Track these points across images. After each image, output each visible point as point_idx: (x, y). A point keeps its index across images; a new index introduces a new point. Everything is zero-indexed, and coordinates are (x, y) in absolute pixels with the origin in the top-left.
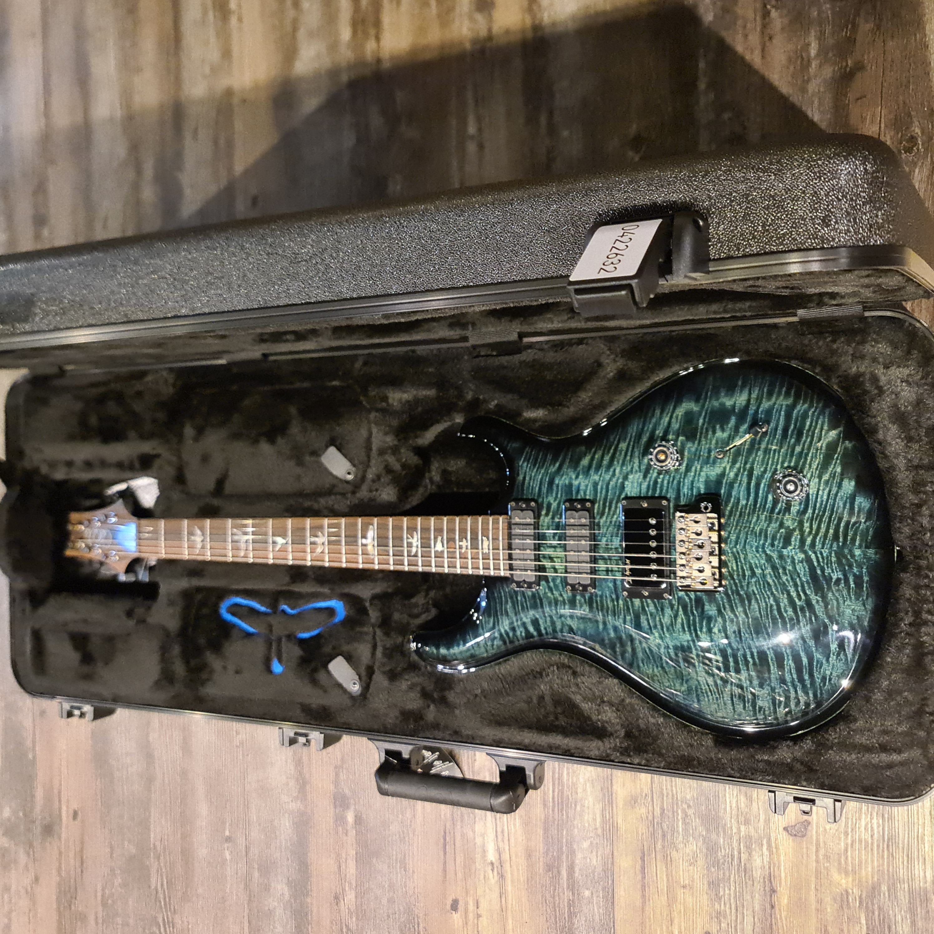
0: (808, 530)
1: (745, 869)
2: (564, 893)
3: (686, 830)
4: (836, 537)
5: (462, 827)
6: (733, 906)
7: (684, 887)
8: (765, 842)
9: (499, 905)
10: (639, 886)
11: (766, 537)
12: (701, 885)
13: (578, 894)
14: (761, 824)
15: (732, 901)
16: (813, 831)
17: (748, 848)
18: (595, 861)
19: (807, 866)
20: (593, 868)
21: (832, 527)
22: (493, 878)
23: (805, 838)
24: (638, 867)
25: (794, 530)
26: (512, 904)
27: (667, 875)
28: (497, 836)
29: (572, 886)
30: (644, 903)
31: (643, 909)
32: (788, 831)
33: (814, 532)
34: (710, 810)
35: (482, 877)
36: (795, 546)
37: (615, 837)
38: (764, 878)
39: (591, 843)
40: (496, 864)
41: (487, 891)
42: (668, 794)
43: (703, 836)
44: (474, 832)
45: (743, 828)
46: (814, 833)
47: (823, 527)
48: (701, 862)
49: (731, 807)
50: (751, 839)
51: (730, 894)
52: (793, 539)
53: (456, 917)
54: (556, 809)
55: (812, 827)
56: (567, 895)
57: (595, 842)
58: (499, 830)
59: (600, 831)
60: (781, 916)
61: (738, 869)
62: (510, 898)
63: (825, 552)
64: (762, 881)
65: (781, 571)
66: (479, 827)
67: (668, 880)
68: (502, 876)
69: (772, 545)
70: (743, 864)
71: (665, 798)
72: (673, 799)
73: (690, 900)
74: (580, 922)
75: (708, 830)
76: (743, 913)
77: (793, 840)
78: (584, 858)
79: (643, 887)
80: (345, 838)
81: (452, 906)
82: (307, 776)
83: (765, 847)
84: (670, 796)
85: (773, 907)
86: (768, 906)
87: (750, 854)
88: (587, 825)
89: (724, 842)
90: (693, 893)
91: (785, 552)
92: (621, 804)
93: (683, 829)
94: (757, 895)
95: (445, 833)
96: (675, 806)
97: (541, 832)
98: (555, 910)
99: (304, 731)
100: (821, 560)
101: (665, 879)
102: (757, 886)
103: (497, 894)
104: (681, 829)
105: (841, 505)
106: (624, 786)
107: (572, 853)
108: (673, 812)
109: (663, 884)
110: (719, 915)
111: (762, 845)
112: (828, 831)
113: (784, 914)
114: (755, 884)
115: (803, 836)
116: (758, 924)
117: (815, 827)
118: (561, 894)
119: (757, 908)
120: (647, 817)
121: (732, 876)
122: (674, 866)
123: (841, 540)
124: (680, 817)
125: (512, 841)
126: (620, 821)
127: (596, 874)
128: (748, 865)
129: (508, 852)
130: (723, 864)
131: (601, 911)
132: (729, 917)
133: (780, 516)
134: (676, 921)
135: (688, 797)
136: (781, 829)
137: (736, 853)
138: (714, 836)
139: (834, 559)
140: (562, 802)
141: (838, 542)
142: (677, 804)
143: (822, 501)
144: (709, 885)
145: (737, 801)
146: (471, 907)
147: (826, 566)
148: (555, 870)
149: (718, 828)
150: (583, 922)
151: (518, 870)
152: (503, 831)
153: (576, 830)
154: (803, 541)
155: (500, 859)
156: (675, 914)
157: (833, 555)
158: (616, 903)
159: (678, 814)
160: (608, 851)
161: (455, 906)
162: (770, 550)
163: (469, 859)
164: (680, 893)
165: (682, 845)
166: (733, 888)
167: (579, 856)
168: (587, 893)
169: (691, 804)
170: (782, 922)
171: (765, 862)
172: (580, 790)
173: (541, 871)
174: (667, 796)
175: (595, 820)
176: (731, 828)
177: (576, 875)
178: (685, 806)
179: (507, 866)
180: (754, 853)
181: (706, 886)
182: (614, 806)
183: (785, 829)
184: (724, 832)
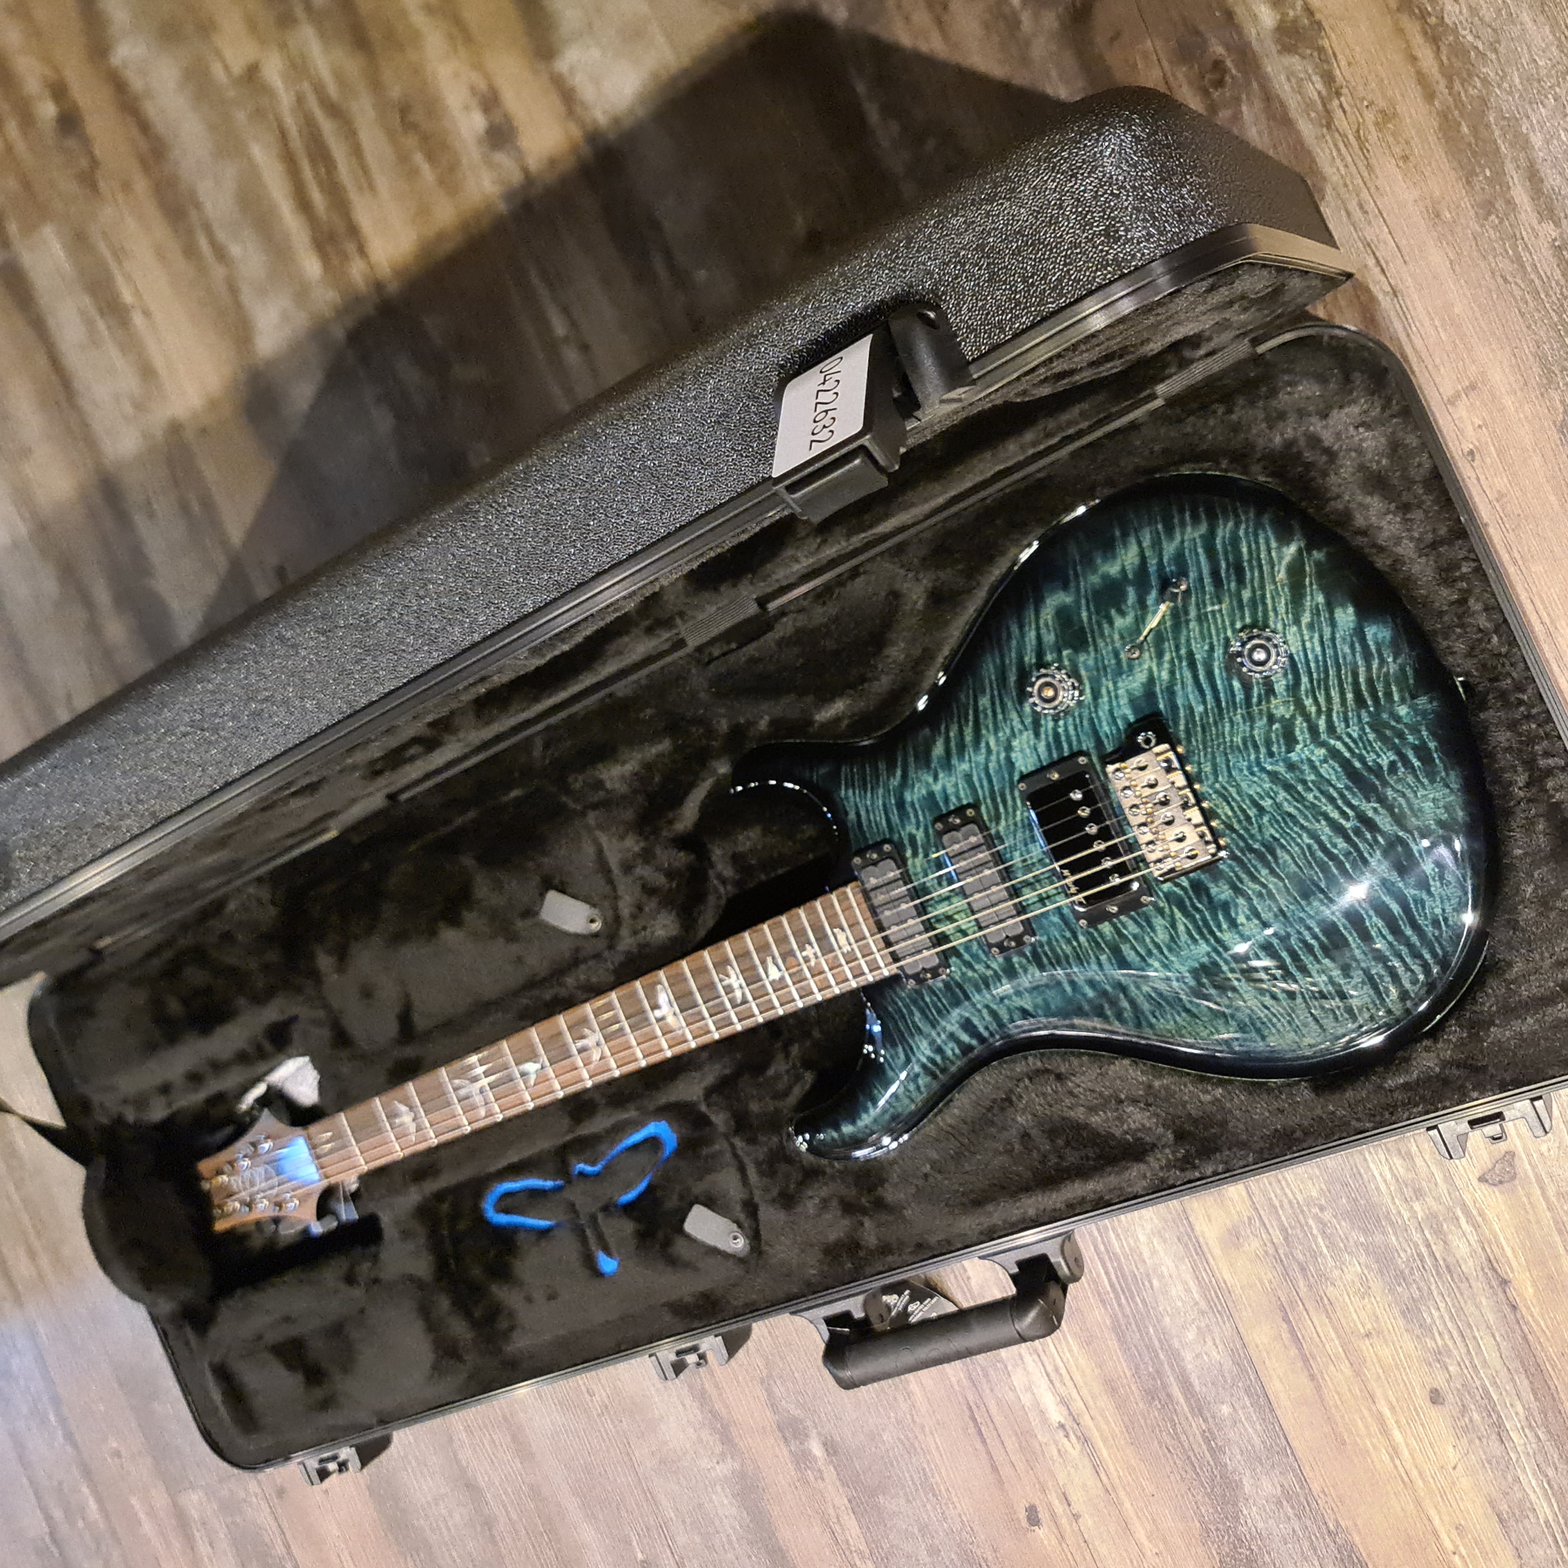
0: (1313, 709)
1: (1448, 1267)
2: (1191, 1426)
3: (1332, 1246)
4: (1360, 701)
5: (992, 1390)
6: (1455, 1334)
7: (1368, 1335)
8: (1459, 1213)
9: (1100, 1485)
10: (1300, 1364)
11: (1256, 747)
12: (1392, 1321)
13: (1214, 1417)
14: (1443, 1187)
15: (1449, 1324)
16: (1524, 1165)
17: (1439, 1232)
18: (1217, 1355)
19: (1538, 1222)
20: (1218, 1366)
21: (1348, 689)
22: (1073, 1449)
23: (1517, 1182)
24: (1286, 1336)
25: (1293, 717)
26: (1119, 1477)
27: (1334, 1328)
28: (1051, 1381)
29: (1199, 1408)
30: (1318, 1388)
31: (1320, 1397)
32: (1487, 1181)
33: (1324, 709)
34: (1356, 1200)
35: (1055, 1453)
36: (1305, 741)
37: (1230, 1304)
38: (1483, 1269)
39: (1199, 1328)
40: (1069, 1424)
41: (1072, 1471)
42: (1281, 1201)
43: (1362, 1244)
44: (1013, 1389)
45: (1417, 1206)
46: (1528, 1167)
47: (1335, 694)
48: (1376, 1285)
49: (1385, 1181)
50: (1436, 1217)
51: (1442, 1317)
52: (1297, 732)
53: (1041, 1532)
54: (1123, 1301)
55: (1520, 1158)
56: (1196, 1426)
57: (1203, 1325)
58: (1050, 1369)
59: (1203, 1305)
60: (1532, 1316)
61: (1438, 1273)
62: (1112, 1468)
63: (1355, 732)
64: (1481, 1274)
65: (1300, 788)
66: (1018, 1379)
67: (1339, 1337)
68: (1085, 1440)
69: (1271, 754)
70: (1441, 1262)
71: (1281, 1212)
72: (1292, 1207)
73: (1385, 1352)
74: (1234, 1459)
75: (1366, 1232)
76: (1475, 1338)
77: (1502, 1193)
78: (1197, 1356)
79: (1305, 1360)
80: (822, 1485)
81: (1029, 1518)
82: (724, 1412)
83: (1463, 1221)
84: (1287, 1206)
85: (1514, 1308)
86: (1507, 1310)
87: (1445, 1242)
88: (1180, 1304)
89: (1397, 1239)
90: (1386, 1341)
91: (1293, 756)
92: (1217, 1252)
93: (1327, 1247)
94: (1484, 1302)
95: (970, 1408)
96: (1301, 1216)
97: (1113, 1344)
98: (1189, 1457)
99: (689, 1345)
100: (1352, 745)
101: (1333, 1335)
102: (1478, 1285)
103: (1088, 1471)
104: (1325, 1250)
105: (1347, 650)
106: (1210, 1220)
107: (1175, 1356)
108: (1302, 1226)
109: (1334, 1346)
110: (1439, 1355)
111: (1458, 1220)
112: (1546, 1154)
113: (1536, 1311)
114: (1473, 1283)
115: (1514, 1177)
116: (1503, 1345)
117: (1524, 1157)
118: (1187, 1428)
119: (1491, 1318)
120: (1266, 1252)
121: (1433, 1287)
122: (1338, 1309)
123: (1370, 703)
124: (1315, 1231)
125: (1077, 1377)
126: (1227, 1276)
127: (1227, 1375)
128: (1450, 1260)
129: (1078, 1398)
130: (1412, 1274)
131: (1258, 1427)
132: (1455, 1352)
133: (1264, 706)
134: (1378, 1393)
135: (1314, 1194)
136: (1475, 1182)
137: (1423, 1249)
138: (1378, 1238)
139: (1371, 736)
140: (1127, 1284)
141: (1367, 707)
142: (1302, 1211)
143: (1316, 657)
144: (1405, 1317)
145: (1391, 1168)
146: (1059, 1508)
147: (1364, 752)
148: (1162, 1395)
149: (1378, 1220)
150: (1239, 1457)
151: (1105, 1418)
152: (1057, 1370)
153: (1167, 1320)
154: (1313, 730)
155: (1071, 1414)
156: (1374, 1385)
157: (1368, 730)
158: (1275, 1406)
159: (1310, 1228)
160: (1228, 1328)
161: (1033, 1519)
162: (1271, 764)
163: (1025, 1436)
164: (1365, 1346)
165: (1337, 1273)
166: (1442, 1305)
167: (1188, 1356)
168: (1225, 1410)
169: (1323, 1202)
170: (1539, 1325)
171: (1473, 1243)
172: (1146, 1255)
173: (1141, 1405)
174: (1282, 1206)
175: (1188, 1290)
176: (1399, 1213)
177: (1197, 1389)
178: (1316, 1210)
179: (1086, 1420)
180: (1450, 1237)
181: (1401, 1322)
182: (1209, 1256)
183: (1482, 1179)
184: (1392, 1224)
